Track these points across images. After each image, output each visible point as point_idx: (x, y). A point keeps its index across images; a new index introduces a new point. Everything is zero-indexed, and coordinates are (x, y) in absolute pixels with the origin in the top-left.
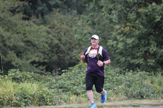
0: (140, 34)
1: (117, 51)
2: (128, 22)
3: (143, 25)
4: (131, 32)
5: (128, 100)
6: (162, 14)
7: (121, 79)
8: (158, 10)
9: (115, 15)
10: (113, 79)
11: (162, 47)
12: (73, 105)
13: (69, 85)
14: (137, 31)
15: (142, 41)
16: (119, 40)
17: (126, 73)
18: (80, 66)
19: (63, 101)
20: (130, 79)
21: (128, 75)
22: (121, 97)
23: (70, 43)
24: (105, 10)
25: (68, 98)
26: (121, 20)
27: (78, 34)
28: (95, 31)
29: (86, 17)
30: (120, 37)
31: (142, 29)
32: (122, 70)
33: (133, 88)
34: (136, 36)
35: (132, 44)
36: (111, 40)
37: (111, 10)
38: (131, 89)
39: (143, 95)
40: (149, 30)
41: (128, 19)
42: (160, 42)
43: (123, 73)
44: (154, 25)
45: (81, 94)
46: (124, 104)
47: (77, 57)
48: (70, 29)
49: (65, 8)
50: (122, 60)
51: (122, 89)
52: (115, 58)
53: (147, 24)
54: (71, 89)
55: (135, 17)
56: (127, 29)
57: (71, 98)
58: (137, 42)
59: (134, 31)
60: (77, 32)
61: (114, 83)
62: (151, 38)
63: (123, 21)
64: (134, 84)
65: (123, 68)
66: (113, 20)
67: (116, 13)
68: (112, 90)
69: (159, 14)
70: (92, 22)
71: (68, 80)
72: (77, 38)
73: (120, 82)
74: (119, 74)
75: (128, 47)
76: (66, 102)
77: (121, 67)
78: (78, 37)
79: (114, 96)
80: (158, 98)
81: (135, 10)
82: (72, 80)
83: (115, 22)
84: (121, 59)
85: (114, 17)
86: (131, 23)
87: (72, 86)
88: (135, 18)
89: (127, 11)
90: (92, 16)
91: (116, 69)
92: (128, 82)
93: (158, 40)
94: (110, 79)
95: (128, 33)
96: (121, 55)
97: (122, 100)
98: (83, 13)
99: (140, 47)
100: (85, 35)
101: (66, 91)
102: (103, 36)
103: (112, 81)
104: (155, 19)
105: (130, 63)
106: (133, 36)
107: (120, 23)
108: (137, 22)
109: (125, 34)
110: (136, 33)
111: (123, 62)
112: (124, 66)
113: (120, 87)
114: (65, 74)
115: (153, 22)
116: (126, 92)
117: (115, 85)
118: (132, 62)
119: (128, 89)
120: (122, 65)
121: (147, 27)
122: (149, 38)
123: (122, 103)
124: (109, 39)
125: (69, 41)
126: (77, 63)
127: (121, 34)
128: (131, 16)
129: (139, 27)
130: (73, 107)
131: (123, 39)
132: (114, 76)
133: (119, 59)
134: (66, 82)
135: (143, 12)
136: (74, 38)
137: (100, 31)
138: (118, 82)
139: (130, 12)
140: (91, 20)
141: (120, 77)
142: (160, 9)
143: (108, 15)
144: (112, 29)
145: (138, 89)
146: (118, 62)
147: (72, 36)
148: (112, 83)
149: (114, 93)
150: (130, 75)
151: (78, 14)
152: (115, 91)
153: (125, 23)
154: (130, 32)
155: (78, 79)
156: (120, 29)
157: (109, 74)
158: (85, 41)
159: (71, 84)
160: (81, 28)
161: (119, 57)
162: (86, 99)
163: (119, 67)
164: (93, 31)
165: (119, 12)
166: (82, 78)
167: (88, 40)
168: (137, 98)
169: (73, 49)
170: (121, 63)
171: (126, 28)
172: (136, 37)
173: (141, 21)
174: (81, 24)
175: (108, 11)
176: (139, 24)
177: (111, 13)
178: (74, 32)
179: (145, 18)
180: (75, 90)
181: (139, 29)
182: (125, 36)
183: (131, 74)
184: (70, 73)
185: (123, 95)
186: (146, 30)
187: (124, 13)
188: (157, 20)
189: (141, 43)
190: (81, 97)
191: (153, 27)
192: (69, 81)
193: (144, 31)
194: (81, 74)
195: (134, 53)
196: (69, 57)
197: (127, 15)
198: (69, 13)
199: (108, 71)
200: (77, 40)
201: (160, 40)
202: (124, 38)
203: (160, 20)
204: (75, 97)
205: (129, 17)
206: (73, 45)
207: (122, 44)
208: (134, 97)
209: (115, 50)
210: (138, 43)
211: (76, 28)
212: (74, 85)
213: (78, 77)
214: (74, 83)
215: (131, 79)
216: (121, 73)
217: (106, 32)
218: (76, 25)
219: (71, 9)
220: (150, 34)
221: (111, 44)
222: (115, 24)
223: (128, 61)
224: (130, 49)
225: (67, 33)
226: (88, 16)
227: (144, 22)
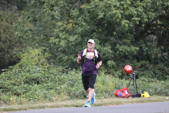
0: (83, 32)
1: (59, 49)
2: (71, 19)
3: (86, 22)
4: (74, 29)
5: (71, 100)
6: (105, 11)
7: (64, 78)
8: (101, 7)
9: (57, 11)
10: (55, 78)
11: (105, 44)
12: (13, 106)
13: (8, 85)
14: (79, 28)
15: (85, 39)
16: (62, 38)
17: (69, 72)
18: (21, 65)
19: (3, 101)
20: (72, 78)
21: (71, 74)
22: (63, 97)
23: (10, 41)
24: (47, 6)
25: (7, 98)
26: (64, 17)
27: (19, 31)
28: (37, 28)
29: (26, 13)
30: (62, 34)
31: (85, 26)
32: (65, 69)
33: (76, 87)
34: (79, 33)
35: (75, 42)
36: (53, 38)
37: (53, 6)
38: (73, 88)
39: (86, 95)
40: (92, 27)
41: (70, 16)
42: (103, 40)
43: (66, 72)
44: (97, 22)
45: (22, 94)
46: (67, 104)
47: (18, 56)
48: (10, 25)
49: (4, 4)
50: (65, 58)
51: (65, 89)
52: (58, 56)
53: (90, 21)
54: (11, 89)
55: (78, 13)
56: (70, 26)
57: (11, 99)
58: (80, 39)
59: (77, 29)
60: (18, 29)
61: (56, 82)
62: (94, 35)
63: (66, 18)
64: (76, 83)
65: (66, 67)
66: (55, 17)
67: (58, 9)
68: (54, 90)
69: (102, 10)
70: (33, 19)
71: (8, 79)
72: (17, 35)
73: (62, 81)
74: (61, 73)
75: (71, 44)
76: (5, 102)
77: (64, 66)
78: (19, 34)
79: (56, 96)
80: (101, 97)
81: (78, 6)
82: (13, 80)
83: (58, 18)
84: (63, 58)
85: (57, 14)
86: (74, 19)
87: (12, 86)
88: (77, 15)
89: (70, 7)
90: (33, 12)
91: (58, 68)
92: (71, 81)
93: (101, 38)
94: (52, 79)
95: (70, 30)
96: (64, 53)
97: (64, 100)
98: (24, 9)
99: (83, 45)
100: (26, 32)
101: (5, 91)
102: (44, 34)
103: (55, 80)
104: (98, 15)
105: (73, 62)
106: (76, 34)
107: (62, 20)
108: (80, 18)
109: (67, 32)
110: (78, 30)
111: (65, 61)
112: (67, 65)
113: (62, 86)
114: (5, 73)
115: (96, 19)
116: (69, 92)
117: (58, 84)
118: (74, 60)
119: (70, 89)
120: (64, 64)
121: (90, 24)
122: (92, 35)
123: (65, 103)
124: (51, 36)
125: (9, 38)
126: (18, 62)
127: (63, 31)
128: (73, 13)
129: (82, 24)
130: (13, 108)
131: (66, 37)
132: (57, 75)
133: (62, 57)
134: (5, 82)
135: (85, 9)
136: (15, 35)
137: (41, 28)
138: (61, 81)
139: (72, 8)
140: (32, 17)
141: (62, 76)
142: (103, 6)
143: (50, 11)
144: (54, 26)
145: (81, 88)
146: (61, 60)
147: (12, 33)
148: (54, 82)
149: (56, 93)
150: (72, 74)
151: (18, 10)
152: (58, 90)
153: (68, 20)
154: (72, 29)
155: (19, 79)
156: (62, 26)
157: (52, 73)
158: (26, 38)
159: (11, 84)
160: (22, 24)
161: (62, 55)
162: (27, 99)
163: (61, 66)
164: (34, 28)
165: (62, 9)
166: (22, 78)
167: (29, 38)
168: (80, 97)
169: (13, 47)
170: (64, 62)
171: (68, 25)
172: (79, 35)
173: (84, 18)
174: (21, 21)
175: (50, 7)
176: (82, 21)
177: (53, 9)
178: (15, 29)
179: (88, 15)
180: (16, 90)
181: (82, 26)
182: (68, 34)
183: (74, 72)
184: (10, 73)
185: (65, 95)
186: (89, 27)
187: (66, 9)
188: (100, 17)
189: (84, 41)
190: (21, 98)
191: (96, 24)
192: (9, 81)
193: (87, 28)
194: (21, 73)
195: (76, 51)
196: (9, 55)
197: (69, 11)
198: (9, 9)
199: (50, 70)
200: (18, 37)
201: (103, 37)
202: (67, 35)
203: (103, 17)
204: (16, 97)
205: (71, 13)
206: (14, 43)
207: (64, 41)
208: (77, 97)
209: (57, 48)
210: (81, 41)
211: (16, 25)
212: (15, 85)
213: (18, 76)
214: (14, 82)
215: (74, 78)
216: (64, 71)
217: (48, 29)
218: (16, 21)
219: (11, 5)
220: (94, 31)
221: (53, 42)
222: (58, 21)
223: (71, 59)
224: (73, 47)
225: (7, 30)
226: (29, 12)
227: (86, 19)
